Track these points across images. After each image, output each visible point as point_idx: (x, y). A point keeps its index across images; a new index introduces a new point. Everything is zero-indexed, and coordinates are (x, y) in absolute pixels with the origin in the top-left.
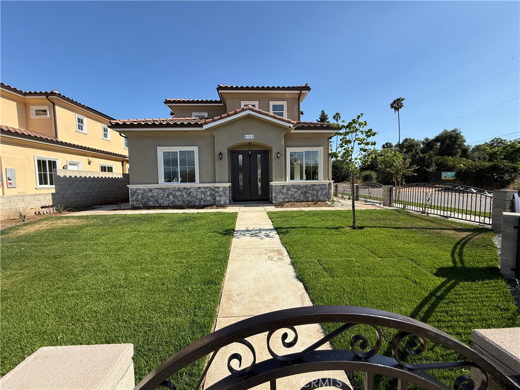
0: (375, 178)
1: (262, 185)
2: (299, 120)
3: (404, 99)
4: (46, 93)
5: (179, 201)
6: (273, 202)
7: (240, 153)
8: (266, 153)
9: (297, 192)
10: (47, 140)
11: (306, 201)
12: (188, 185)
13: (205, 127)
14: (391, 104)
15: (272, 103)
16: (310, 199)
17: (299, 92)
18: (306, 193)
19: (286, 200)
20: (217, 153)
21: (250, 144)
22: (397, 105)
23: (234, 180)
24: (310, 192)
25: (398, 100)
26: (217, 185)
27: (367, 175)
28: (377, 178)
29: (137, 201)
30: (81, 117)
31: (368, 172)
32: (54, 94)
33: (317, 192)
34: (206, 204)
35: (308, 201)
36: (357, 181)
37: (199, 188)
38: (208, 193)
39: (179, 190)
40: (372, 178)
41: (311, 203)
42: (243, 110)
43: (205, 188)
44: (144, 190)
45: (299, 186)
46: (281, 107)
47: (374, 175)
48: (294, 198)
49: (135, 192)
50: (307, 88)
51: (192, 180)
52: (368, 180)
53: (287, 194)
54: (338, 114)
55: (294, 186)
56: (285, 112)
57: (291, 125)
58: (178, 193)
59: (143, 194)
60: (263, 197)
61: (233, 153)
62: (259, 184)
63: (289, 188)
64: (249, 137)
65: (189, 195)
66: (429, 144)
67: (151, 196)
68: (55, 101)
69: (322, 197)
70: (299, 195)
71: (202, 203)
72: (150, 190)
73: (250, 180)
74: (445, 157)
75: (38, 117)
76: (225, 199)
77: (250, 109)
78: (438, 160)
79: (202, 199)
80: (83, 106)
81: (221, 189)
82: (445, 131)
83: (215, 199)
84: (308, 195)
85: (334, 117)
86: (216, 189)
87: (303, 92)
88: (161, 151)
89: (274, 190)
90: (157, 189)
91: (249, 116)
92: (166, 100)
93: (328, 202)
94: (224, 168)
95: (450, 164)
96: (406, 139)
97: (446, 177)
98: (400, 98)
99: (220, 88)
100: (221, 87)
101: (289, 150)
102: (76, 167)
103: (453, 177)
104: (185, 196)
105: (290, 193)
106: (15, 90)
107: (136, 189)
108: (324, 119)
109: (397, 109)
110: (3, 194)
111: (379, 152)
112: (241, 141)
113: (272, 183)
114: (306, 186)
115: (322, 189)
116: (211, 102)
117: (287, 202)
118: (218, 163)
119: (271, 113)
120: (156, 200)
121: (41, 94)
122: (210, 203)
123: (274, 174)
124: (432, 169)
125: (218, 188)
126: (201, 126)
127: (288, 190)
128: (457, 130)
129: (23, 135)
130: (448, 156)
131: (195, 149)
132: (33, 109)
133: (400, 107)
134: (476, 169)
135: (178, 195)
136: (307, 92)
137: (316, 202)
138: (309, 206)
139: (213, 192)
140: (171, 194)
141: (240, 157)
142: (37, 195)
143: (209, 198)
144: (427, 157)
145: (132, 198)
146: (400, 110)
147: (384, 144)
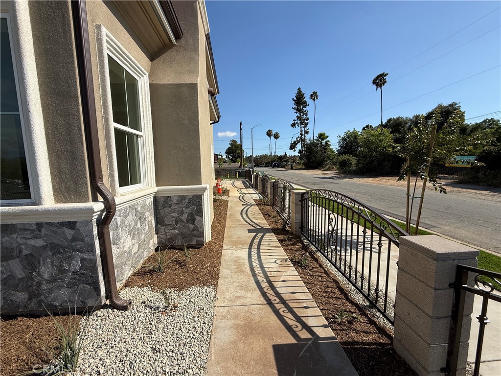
0: (355, 164)
3: (387, 74)
14: (373, 80)
22: (380, 81)
25: (381, 75)
27: (345, 160)
28: (357, 165)
31: (345, 157)
36: (333, 168)
40: (351, 164)
47: (353, 160)
52: (345, 167)
54: (315, 93)
85: (312, 96)
98: (383, 74)
108: (301, 98)
109: (379, 86)
111: (359, 133)
128: (456, 104)
133: (383, 84)
146: (383, 87)
147: (365, 126)
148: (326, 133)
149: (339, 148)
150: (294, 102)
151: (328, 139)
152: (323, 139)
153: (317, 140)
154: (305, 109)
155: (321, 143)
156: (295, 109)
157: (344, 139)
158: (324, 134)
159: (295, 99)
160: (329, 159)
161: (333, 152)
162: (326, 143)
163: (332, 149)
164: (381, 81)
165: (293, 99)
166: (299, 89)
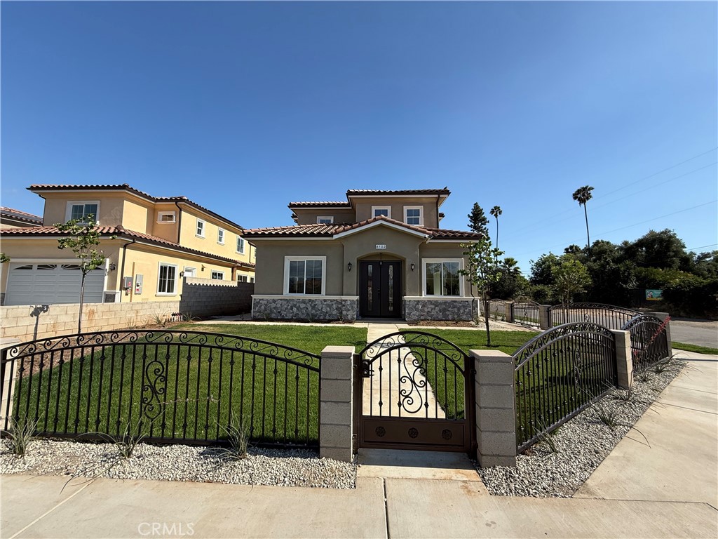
0: (551, 295)
1: (393, 300)
2: (438, 227)
3: (593, 189)
4: (176, 199)
5: (303, 314)
6: (406, 319)
7: (370, 263)
8: (399, 264)
9: (435, 308)
10: (168, 245)
11: (445, 320)
12: (313, 297)
13: (335, 237)
14: (574, 195)
15: (406, 208)
16: (450, 317)
17: (437, 196)
18: (445, 310)
19: (422, 318)
20: (346, 263)
21: (381, 254)
22: (582, 195)
23: (362, 292)
24: (450, 309)
25: (584, 189)
26: (344, 298)
27: (539, 291)
28: (553, 296)
29: (260, 312)
30: (201, 221)
31: (540, 287)
32: (184, 200)
33: (459, 309)
34: (331, 318)
35: (448, 320)
36: (526, 299)
37: (325, 300)
38: (335, 306)
39: (304, 302)
40: (546, 295)
41: (450, 322)
42: (375, 220)
43: (331, 301)
44: (268, 301)
45: (437, 302)
46: (417, 213)
47: (549, 291)
48: (431, 316)
49: (259, 302)
50: (446, 192)
51: (318, 291)
52: (540, 297)
53: (423, 311)
54: (497, 208)
55: (430, 302)
56: (421, 218)
57: (427, 236)
58: (302, 306)
59: (266, 305)
60: (395, 314)
61: (363, 263)
62: (391, 299)
63: (424, 304)
64: (381, 247)
65: (313, 308)
66: (629, 251)
67: (274, 308)
68: (183, 207)
69: (465, 316)
70: (437, 312)
71: (327, 317)
72: (274, 301)
73: (381, 294)
74: (650, 268)
75: (164, 222)
76: (352, 313)
77: (382, 219)
78: (640, 272)
79: (327, 313)
80: (205, 210)
81: (349, 303)
82: (652, 232)
83: (341, 313)
84: (448, 313)
85: (492, 212)
86: (343, 303)
87: (441, 196)
88: (288, 260)
89: (407, 306)
90: (281, 300)
91: (381, 226)
92: (290, 204)
93: (472, 322)
94: (352, 279)
95: (659, 278)
96: (598, 242)
97: (652, 297)
98: (586, 187)
99: (349, 193)
100: (351, 192)
101: (425, 261)
102: (190, 273)
103: (659, 297)
104: (310, 309)
105: (426, 309)
106: (145, 196)
107: (260, 300)
108: (479, 214)
109: (582, 201)
110: (131, 301)
111: (558, 258)
112: (372, 252)
113: (406, 298)
114: (445, 303)
115: (464, 306)
116: (339, 205)
117: (422, 320)
118: (346, 274)
119: (406, 223)
120: (279, 312)
121: (171, 200)
122: (336, 318)
123: (407, 289)
124: (632, 285)
125: (346, 301)
126: (331, 235)
127: (424, 306)
128: (670, 231)
129: (150, 241)
130: (655, 268)
131: (323, 259)
132: (161, 214)
133: (588, 199)
134: (689, 286)
135: (302, 307)
136: (447, 196)
137: (456, 322)
138: (447, 325)
139: (340, 306)
140: (295, 306)
141: (370, 268)
142: (169, 302)
143: (335, 312)
144: (622, 269)
145: (254, 308)
146: (587, 202)
147: (568, 247)
148: (513, 257)
149: (533, 276)
150: (469, 219)
151: (517, 265)
152: (510, 266)
153: (504, 267)
154: (484, 227)
155: (509, 270)
156: (471, 226)
157: (538, 265)
158: (512, 260)
159: (471, 215)
160: (520, 289)
161: (525, 280)
162: (516, 270)
163: (523, 277)
164: (584, 195)
165: (469, 215)
166: (476, 204)
